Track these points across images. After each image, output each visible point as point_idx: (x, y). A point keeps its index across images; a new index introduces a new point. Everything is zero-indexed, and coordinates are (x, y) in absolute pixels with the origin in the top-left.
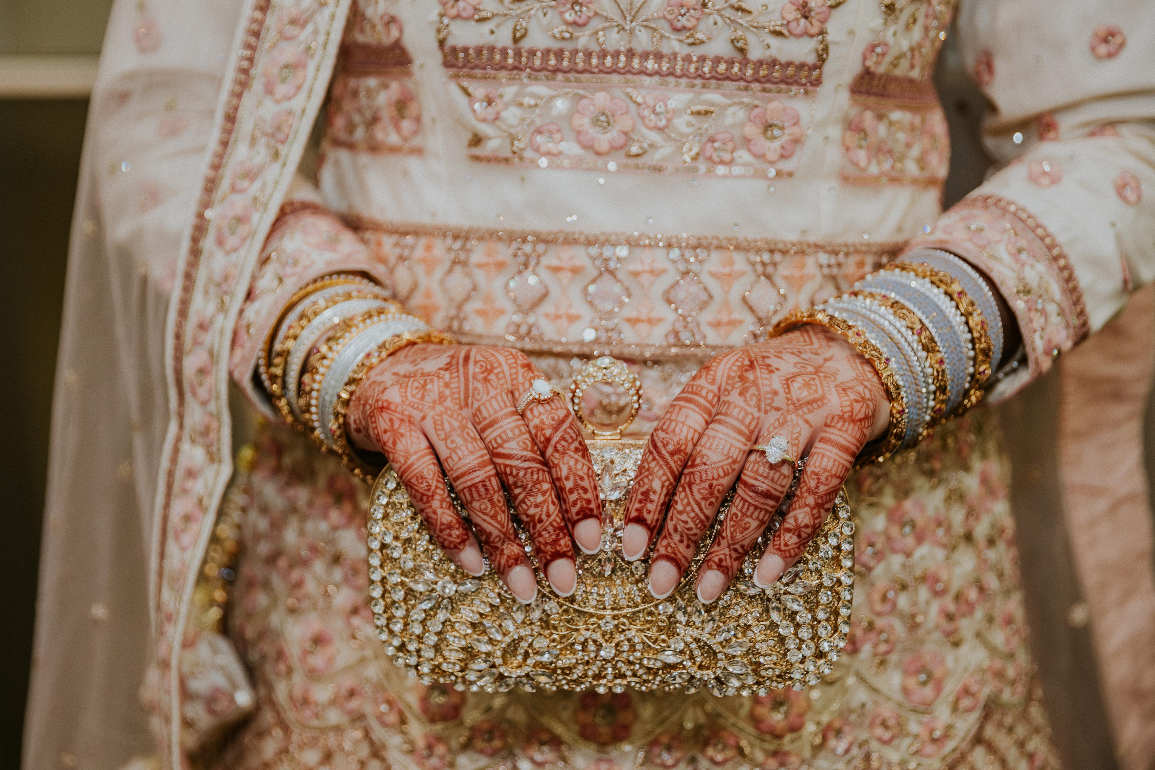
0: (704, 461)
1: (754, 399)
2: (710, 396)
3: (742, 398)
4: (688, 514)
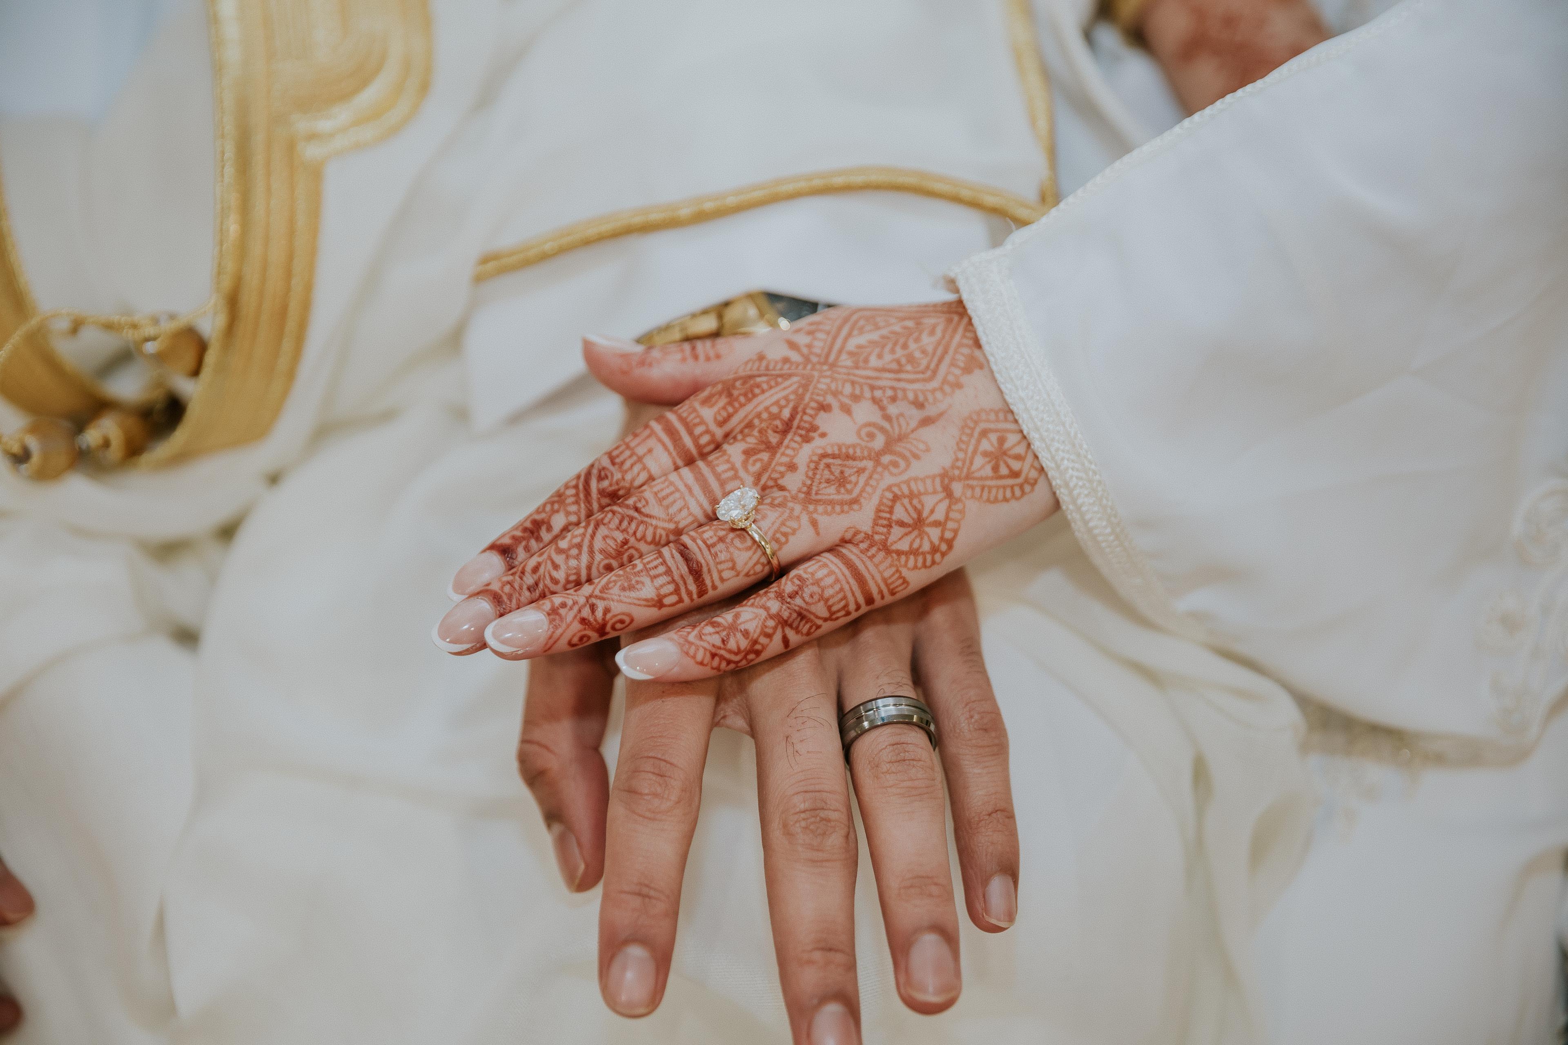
0: (639, 505)
1: (758, 465)
2: (704, 440)
3: (743, 457)
4: (568, 557)
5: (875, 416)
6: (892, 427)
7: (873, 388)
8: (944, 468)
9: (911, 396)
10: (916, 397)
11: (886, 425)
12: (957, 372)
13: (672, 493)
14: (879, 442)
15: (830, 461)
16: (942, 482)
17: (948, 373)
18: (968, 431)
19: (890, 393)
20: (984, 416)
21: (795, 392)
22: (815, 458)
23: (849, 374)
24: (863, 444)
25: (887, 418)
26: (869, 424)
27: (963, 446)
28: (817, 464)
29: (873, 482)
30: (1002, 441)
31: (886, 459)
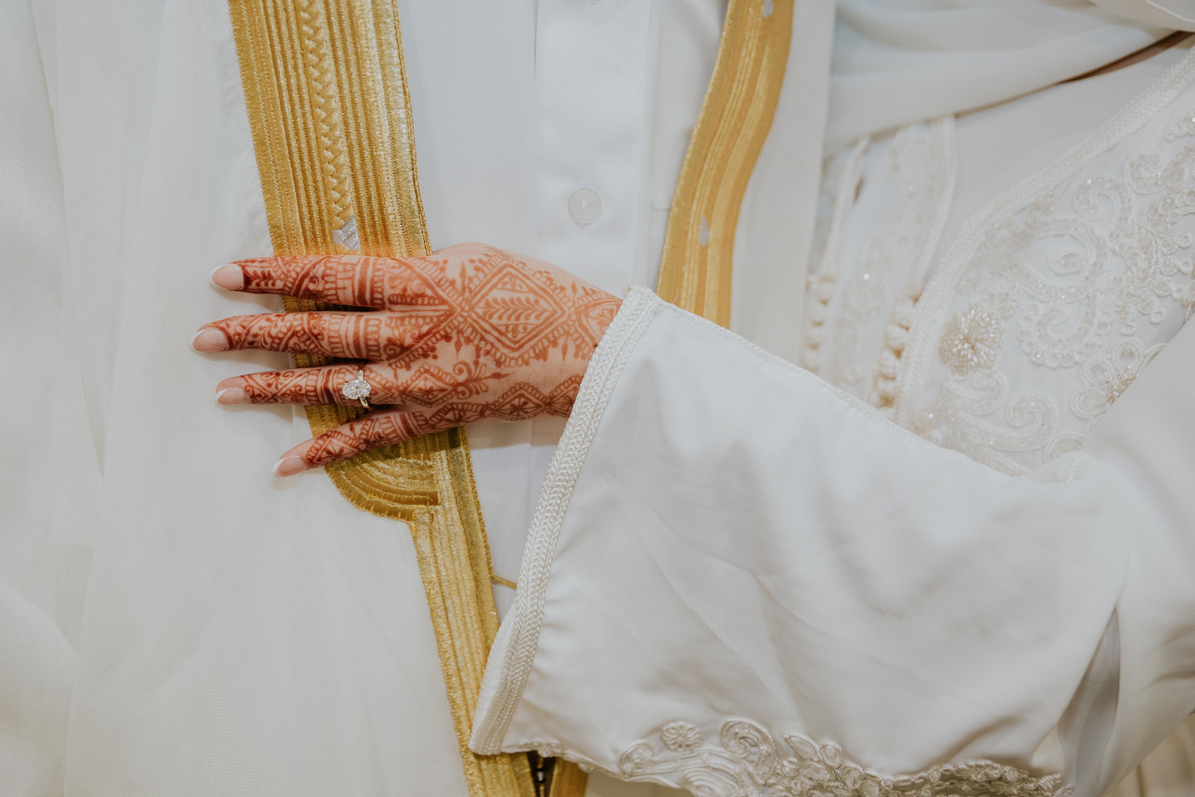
5: (470, 360)
6: (476, 370)
7: (482, 338)
8: (487, 402)
9: (498, 355)
10: (500, 358)
12: (532, 354)
13: (337, 343)
14: (463, 377)
16: (482, 408)
17: (527, 352)
18: (513, 390)
19: (488, 347)
20: (526, 388)
21: (438, 317)
23: (476, 321)
24: (453, 375)
26: (465, 364)
27: (505, 397)
29: (445, 399)
30: (525, 403)
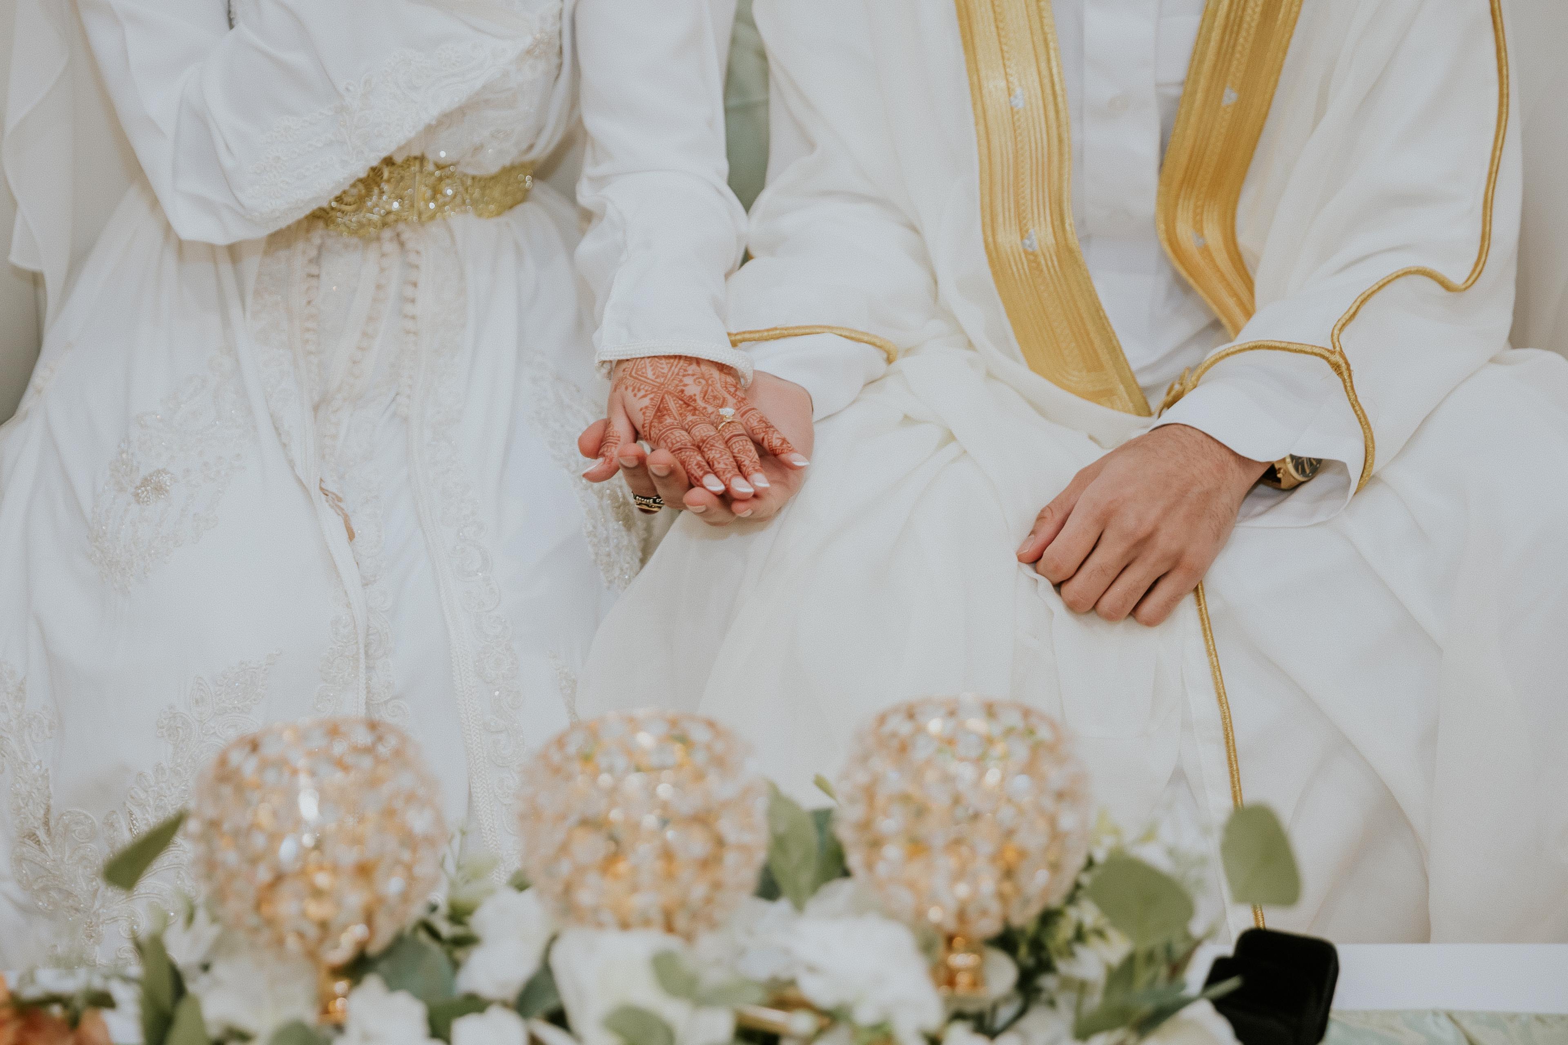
11: (695, 377)
14: (703, 382)
15: (706, 397)
22: (704, 401)
25: (693, 375)
28: (706, 401)
31: (710, 382)
